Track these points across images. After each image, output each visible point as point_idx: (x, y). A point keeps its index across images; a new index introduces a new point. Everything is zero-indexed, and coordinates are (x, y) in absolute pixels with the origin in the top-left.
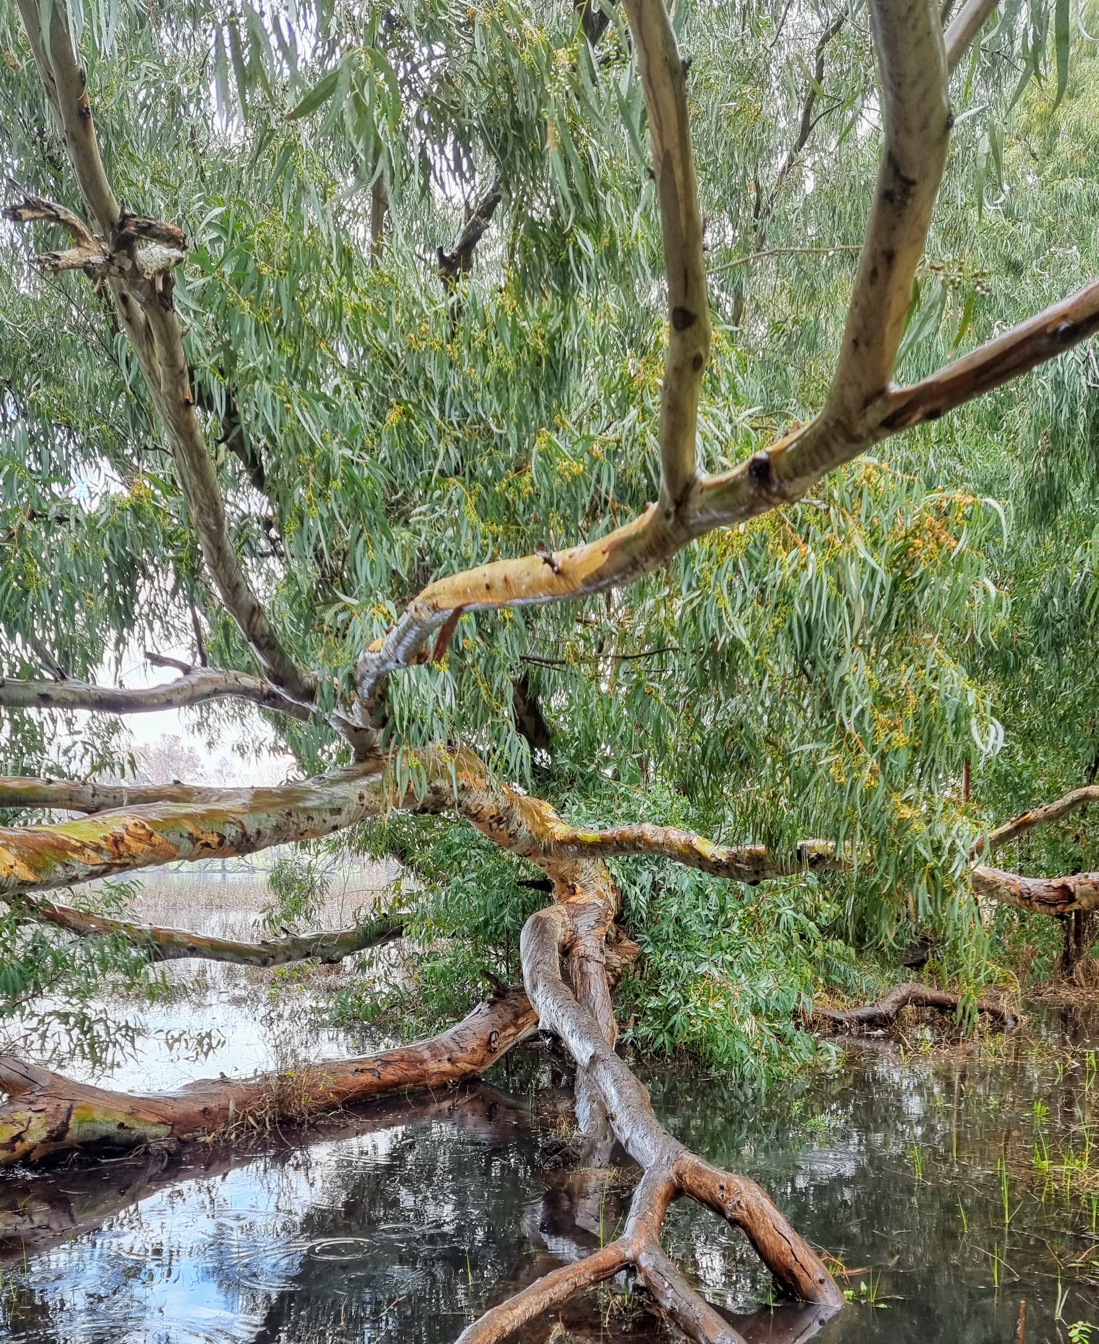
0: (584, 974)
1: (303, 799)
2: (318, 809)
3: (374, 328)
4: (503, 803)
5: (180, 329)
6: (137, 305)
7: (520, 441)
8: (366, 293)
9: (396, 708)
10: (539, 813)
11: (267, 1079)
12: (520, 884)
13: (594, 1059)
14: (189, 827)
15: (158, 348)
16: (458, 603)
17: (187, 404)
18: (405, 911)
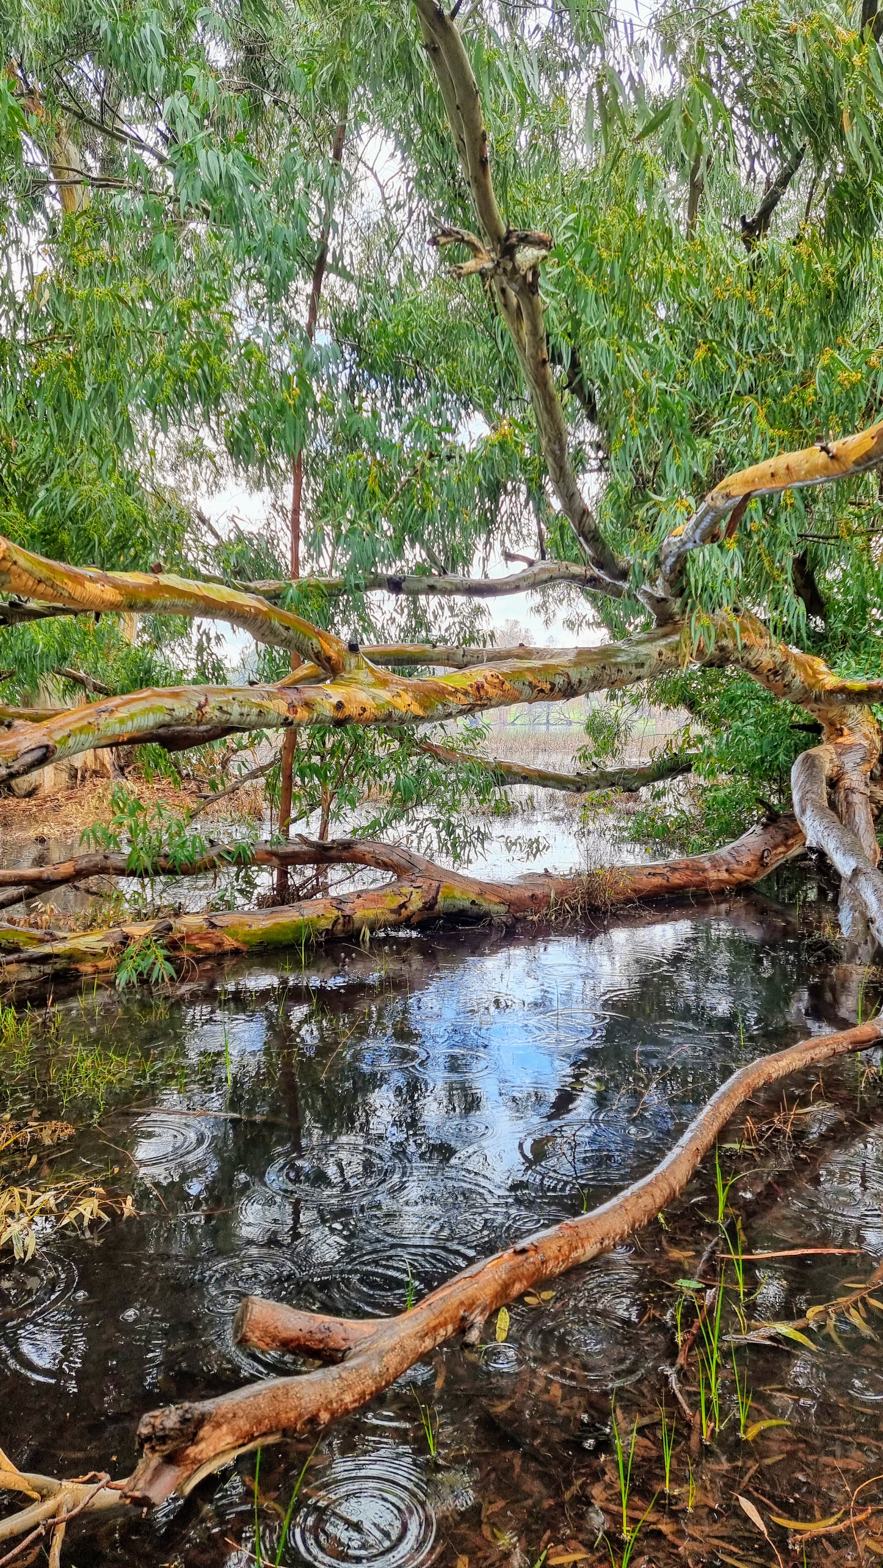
0: (849, 804)
1: (615, 656)
2: (625, 664)
3: (688, 286)
4: (780, 659)
5: (542, 307)
6: (512, 294)
7: (807, 360)
8: (682, 261)
9: (692, 580)
10: (811, 667)
11: (579, 875)
12: (792, 727)
13: (856, 872)
14: (530, 678)
15: (526, 325)
16: (747, 491)
17: (544, 362)
18: (693, 751)
